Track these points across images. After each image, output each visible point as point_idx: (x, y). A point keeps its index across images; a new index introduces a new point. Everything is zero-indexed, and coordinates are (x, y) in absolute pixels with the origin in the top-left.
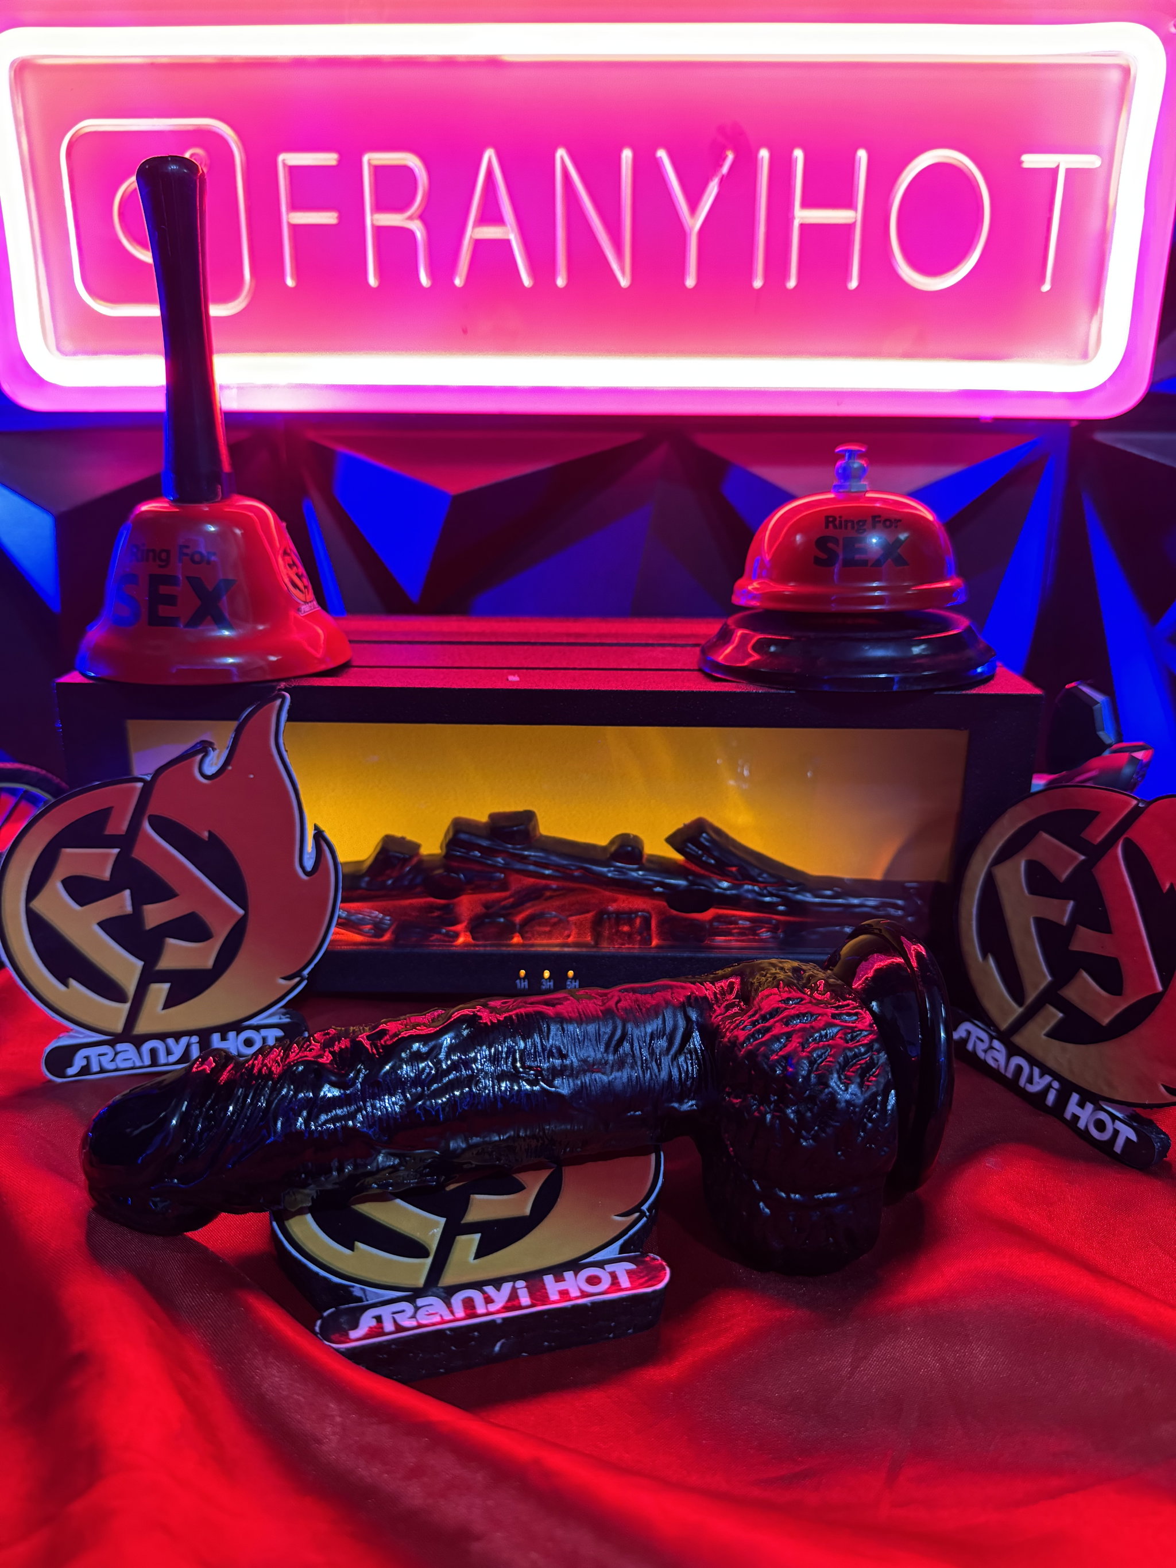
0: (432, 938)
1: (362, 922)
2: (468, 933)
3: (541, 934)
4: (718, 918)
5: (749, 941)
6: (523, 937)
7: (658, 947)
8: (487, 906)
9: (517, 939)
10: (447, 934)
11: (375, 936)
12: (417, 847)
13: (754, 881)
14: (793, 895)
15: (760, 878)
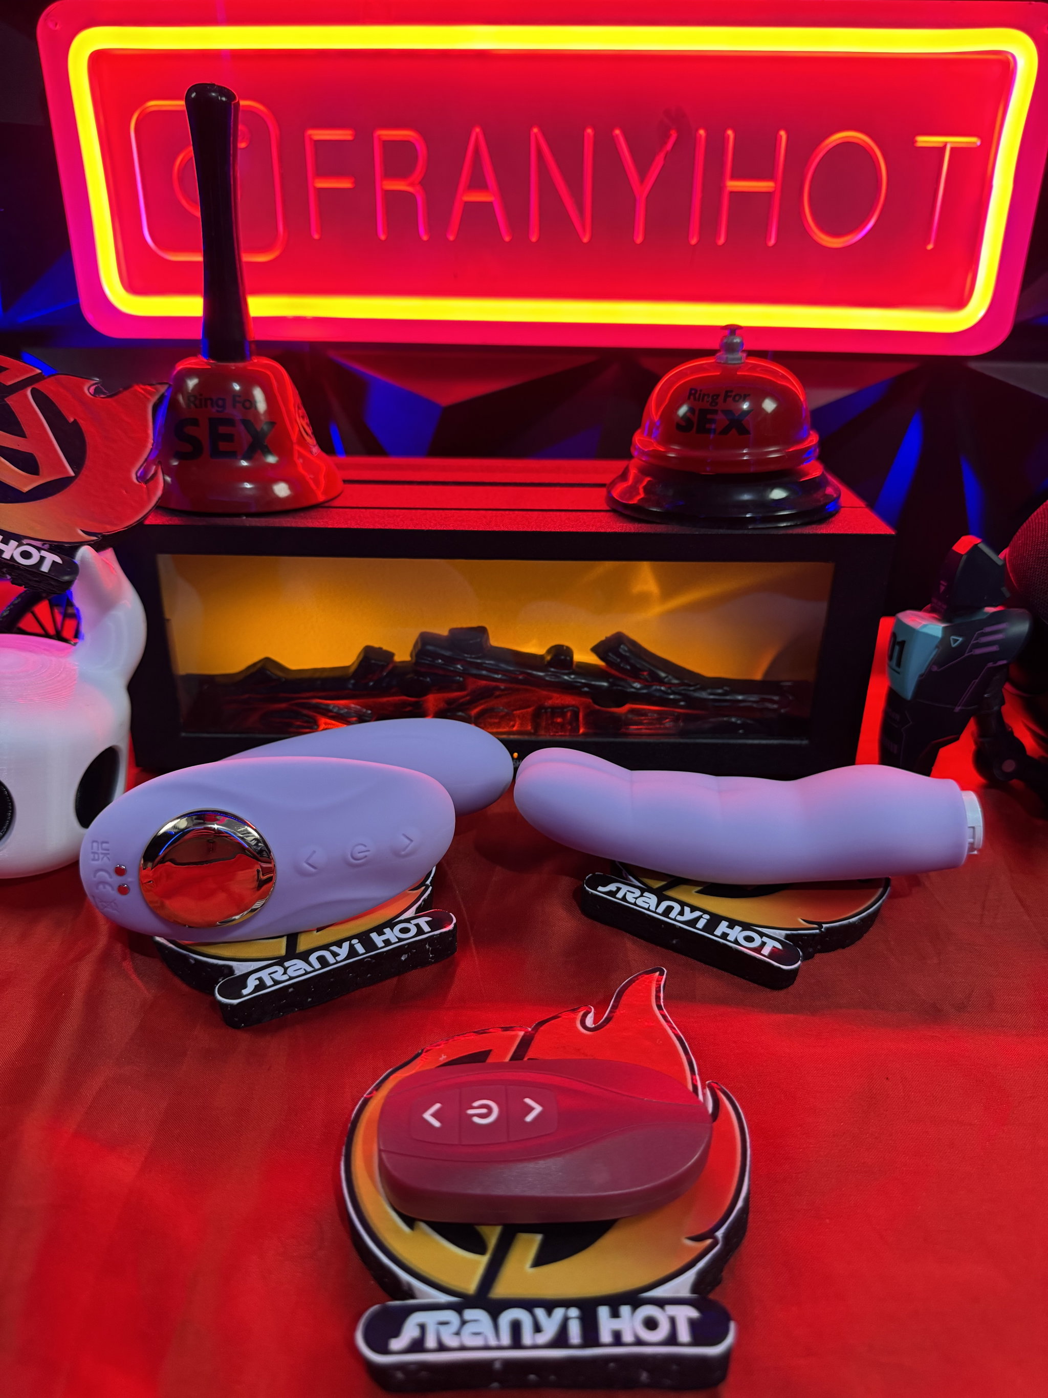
3: (493, 725)
4: (632, 711)
5: (656, 729)
7: (584, 734)
8: (449, 702)
12: (390, 655)
13: (661, 682)
14: (692, 693)
15: (666, 680)
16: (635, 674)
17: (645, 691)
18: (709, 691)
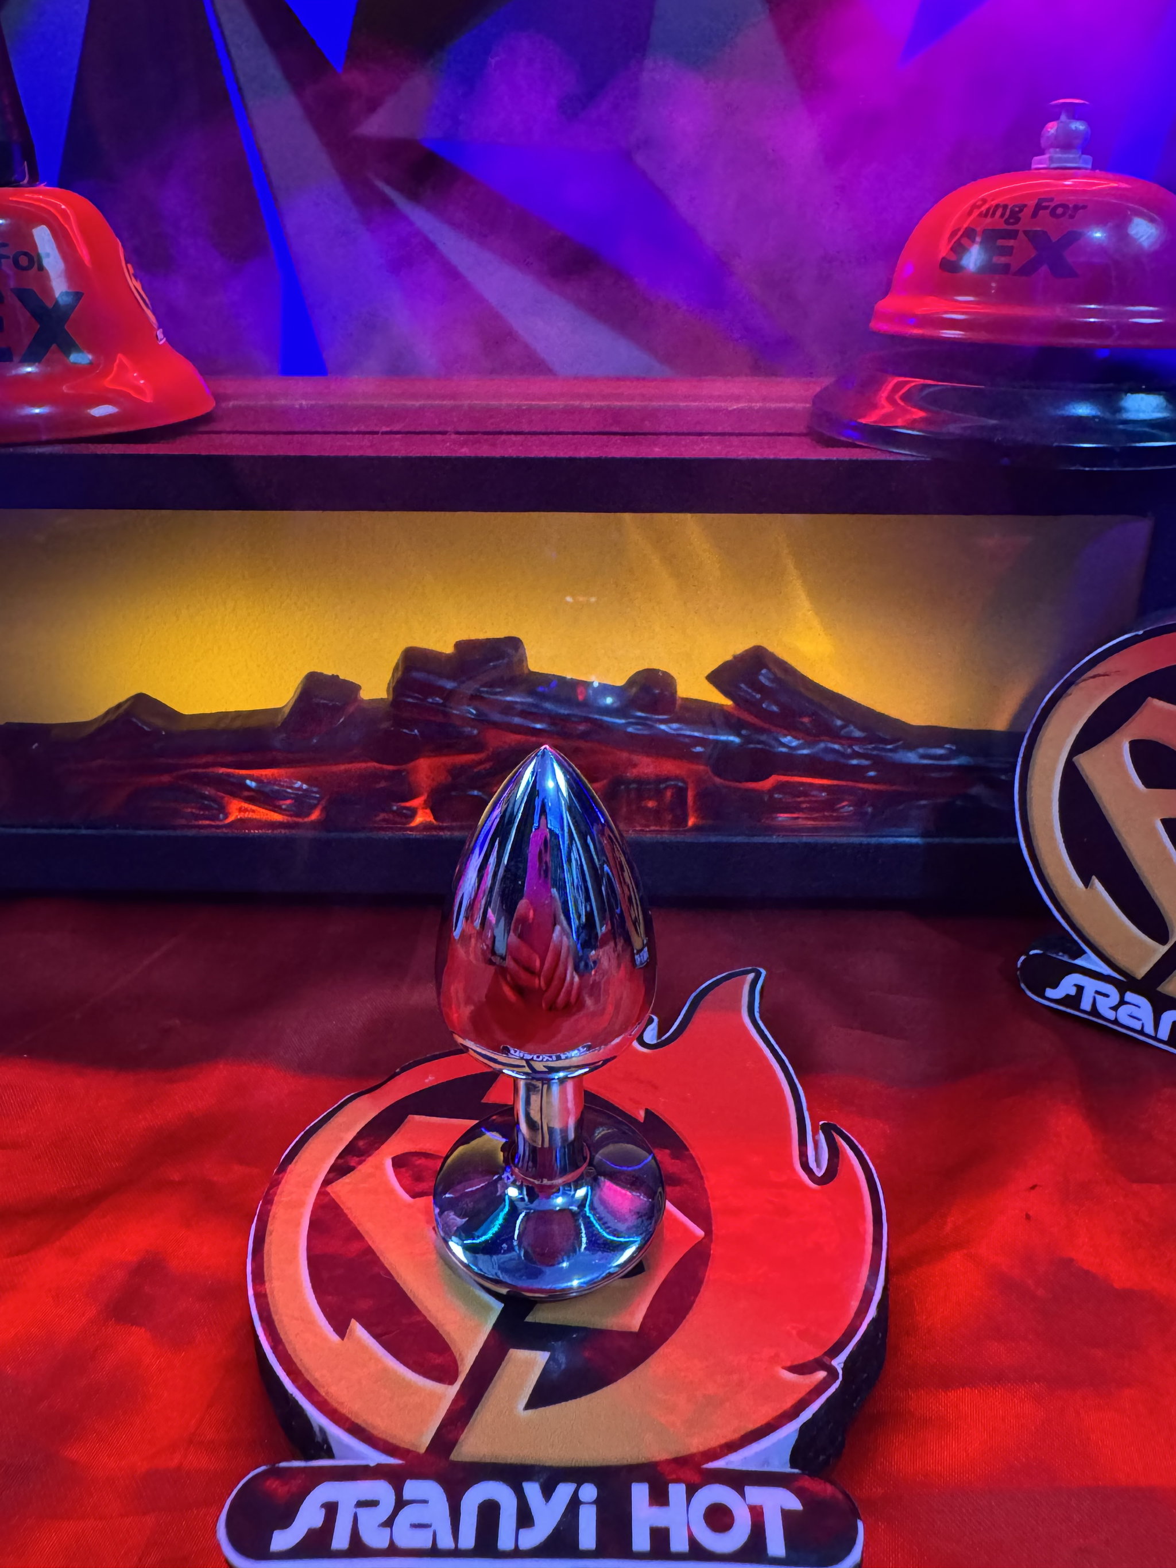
0: (378, 819)
1: (282, 796)
2: (428, 811)
4: (780, 787)
5: (826, 818)
7: (697, 828)
8: (456, 772)
10: (399, 813)
11: (298, 815)
12: (353, 689)
13: (834, 735)
14: (889, 755)
15: (843, 732)
16: (788, 721)
17: (805, 752)
18: (921, 751)
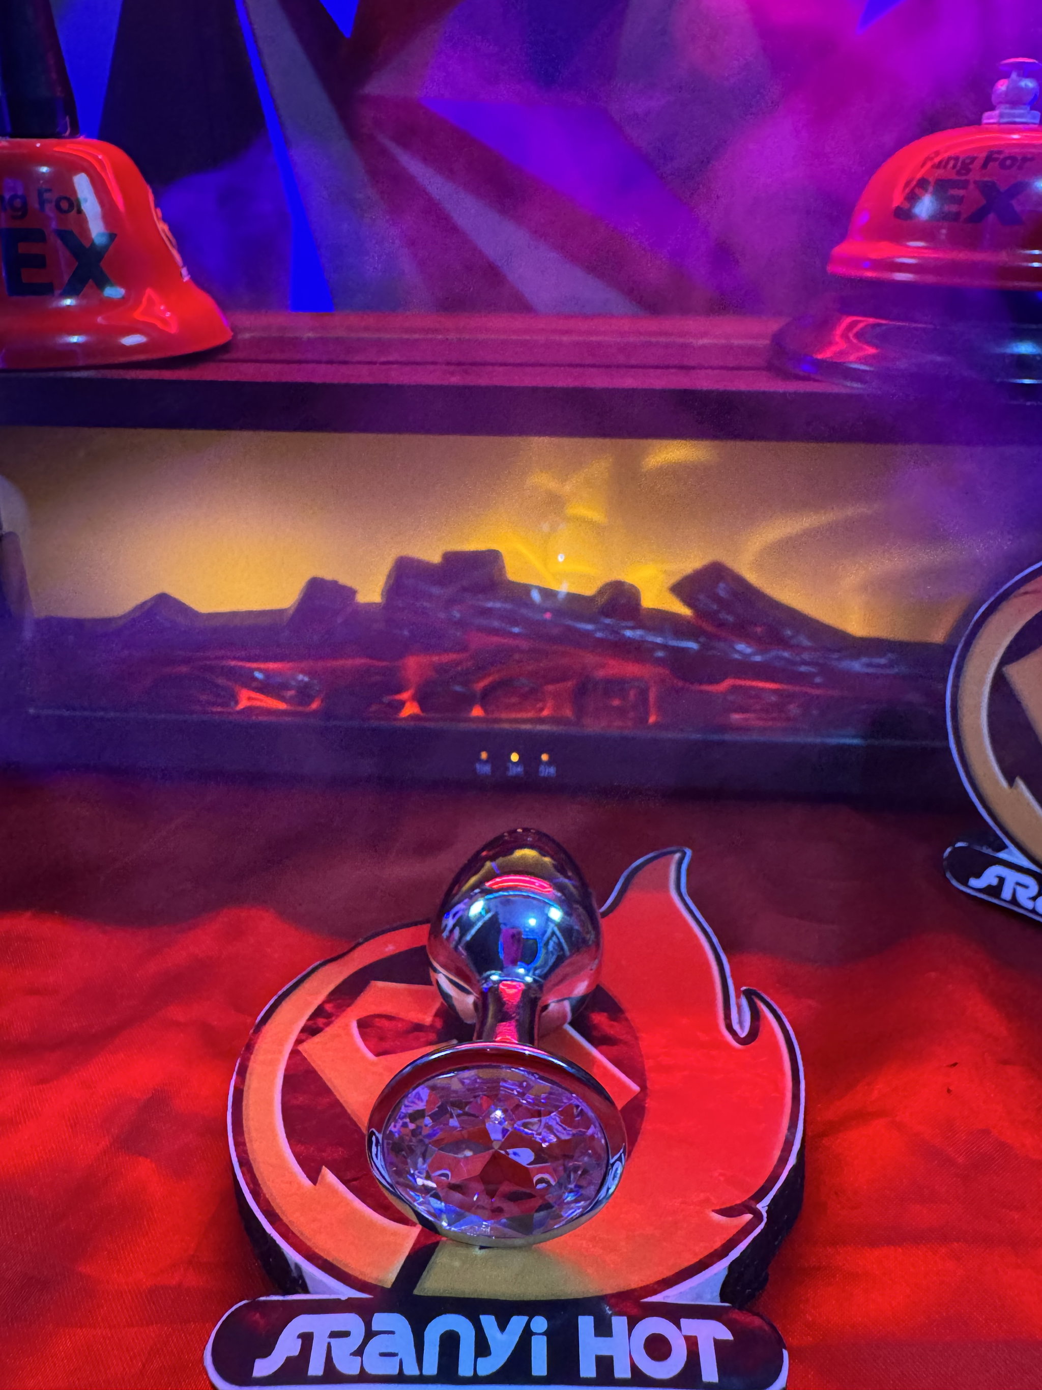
0: (371, 709)
1: (285, 686)
2: (415, 704)
3: (509, 708)
4: (734, 689)
5: (773, 719)
6: (486, 711)
7: (657, 725)
8: (441, 669)
9: (477, 712)
10: (390, 705)
11: (300, 704)
12: (352, 592)
13: (785, 644)
14: (834, 663)
15: (794, 641)
16: (742, 630)
17: (758, 658)
18: (865, 660)
